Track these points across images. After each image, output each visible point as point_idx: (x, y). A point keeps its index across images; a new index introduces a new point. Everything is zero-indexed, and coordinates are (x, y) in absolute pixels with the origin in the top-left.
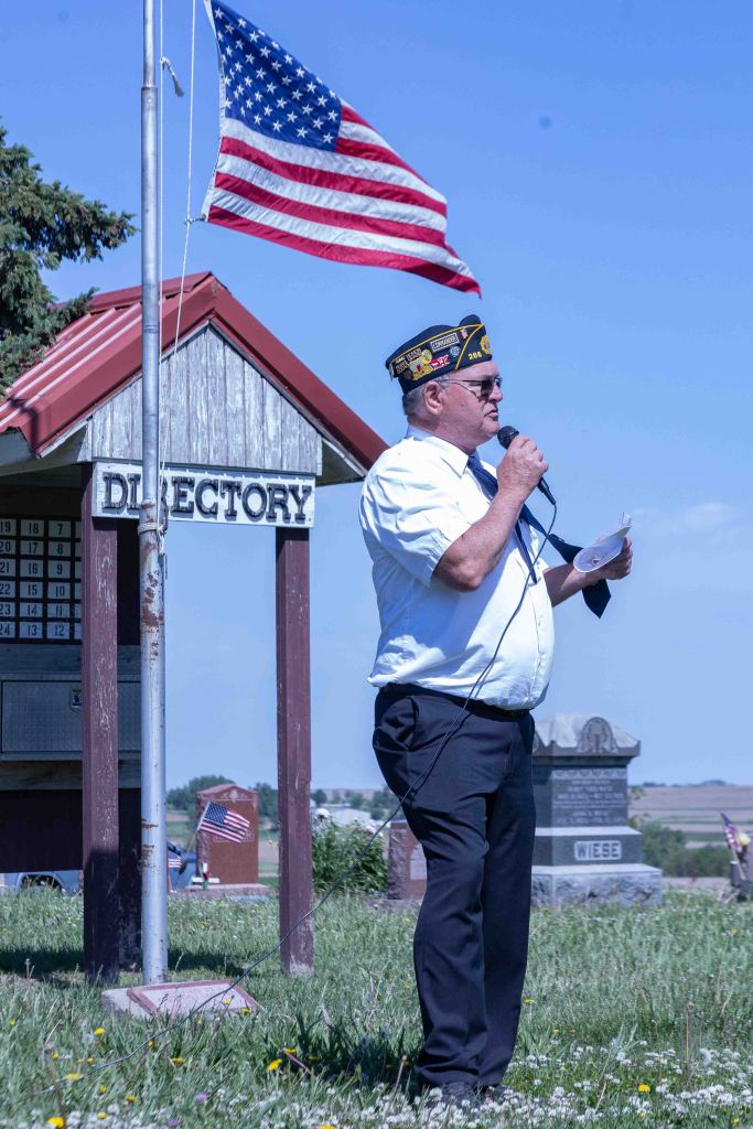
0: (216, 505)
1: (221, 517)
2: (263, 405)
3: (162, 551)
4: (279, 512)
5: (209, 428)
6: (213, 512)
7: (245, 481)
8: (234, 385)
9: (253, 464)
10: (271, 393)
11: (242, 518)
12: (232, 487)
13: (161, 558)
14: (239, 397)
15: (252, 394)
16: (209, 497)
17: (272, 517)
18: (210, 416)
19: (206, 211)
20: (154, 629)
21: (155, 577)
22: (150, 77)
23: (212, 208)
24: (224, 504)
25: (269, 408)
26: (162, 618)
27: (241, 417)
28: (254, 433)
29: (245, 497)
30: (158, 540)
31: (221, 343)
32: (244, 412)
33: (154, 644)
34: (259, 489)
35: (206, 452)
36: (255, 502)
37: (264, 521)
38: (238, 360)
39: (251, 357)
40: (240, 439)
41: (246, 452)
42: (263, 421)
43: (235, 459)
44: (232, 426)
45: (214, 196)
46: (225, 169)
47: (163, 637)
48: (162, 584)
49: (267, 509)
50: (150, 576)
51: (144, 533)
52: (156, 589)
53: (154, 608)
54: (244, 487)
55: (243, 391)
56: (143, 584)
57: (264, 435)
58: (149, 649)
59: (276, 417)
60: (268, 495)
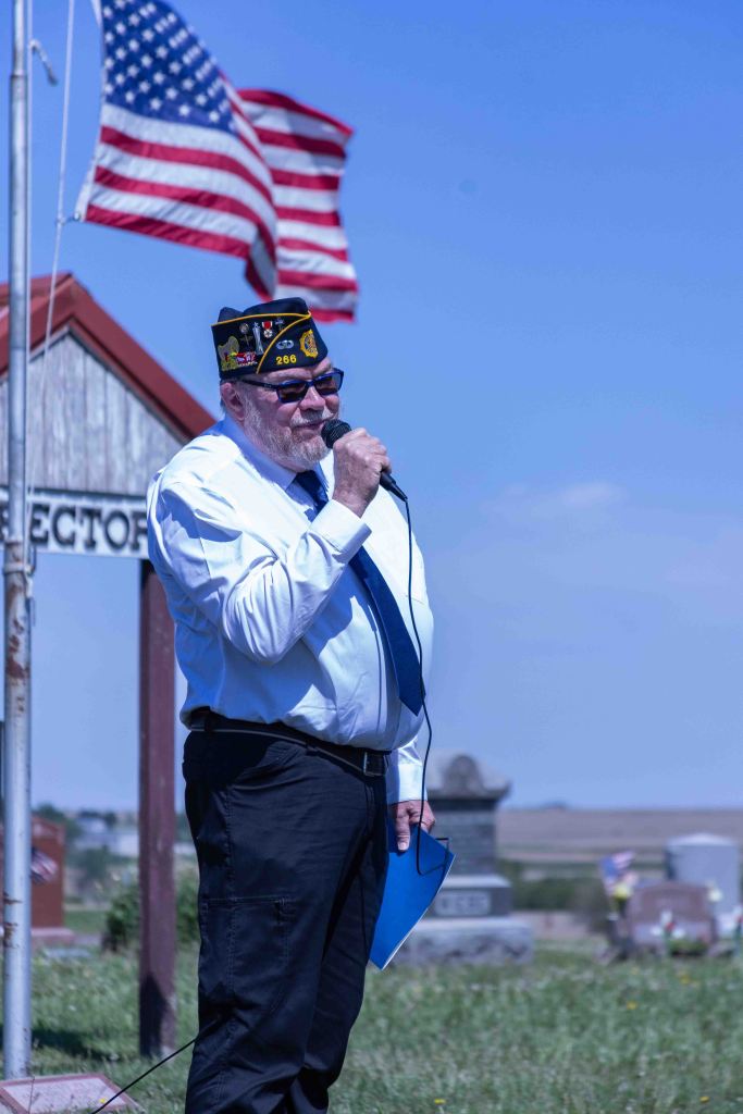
0: (73, 535)
1: (80, 547)
2: (127, 421)
3: (30, 593)
4: (144, 541)
5: (67, 448)
6: (71, 542)
7: (107, 507)
8: (95, 399)
9: (116, 487)
10: (137, 409)
11: (103, 548)
12: (92, 514)
13: (28, 602)
14: (100, 414)
15: (115, 409)
16: (67, 526)
17: (136, 546)
18: (68, 434)
19: (81, 209)
20: (20, 682)
21: (21, 623)
22: (20, 63)
23: (90, 207)
24: (82, 533)
25: (134, 425)
26: (28, 669)
27: (102, 436)
28: (117, 454)
29: (106, 525)
30: (25, 582)
31: (80, 352)
32: (106, 429)
33: (20, 699)
34: (122, 516)
35: (63, 474)
36: (117, 530)
37: (126, 552)
38: (99, 371)
39: (114, 367)
40: (101, 460)
41: (109, 475)
42: (127, 439)
43: (96, 481)
44: (93, 444)
45: (88, 191)
46: (105, 163)
47: (29, 691)
48: (29, 632)
49: (131, 538)
50: (16, 623)
51: (7, 574)
52: (22, 638)
53: (19, 658)
54: (105, 514)
55: (105, 407)
56: (7, 630)
57: (128, 456)
58: (14, 704)
59: (141, 435)
60: (131, 523)
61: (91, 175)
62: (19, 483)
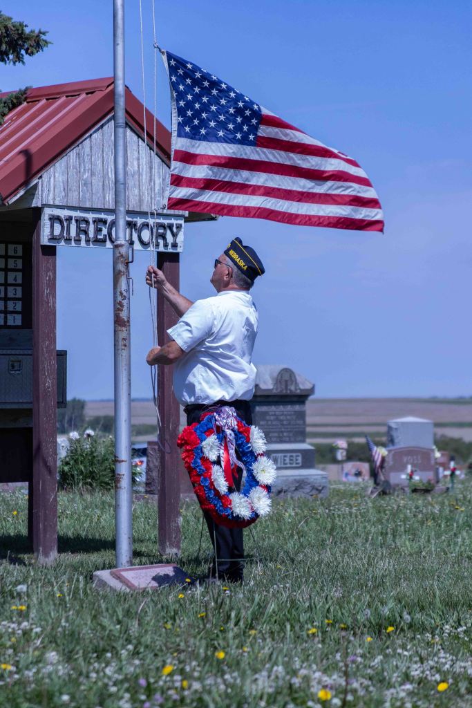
2: (151, 168)
3: (129, 276)
4: (161, 242)
7: (140, 221)
8: (132, 155)
9: (145, 209)
10: (156, 160)
11: (137, 246)
12: (131, 225)
13: (129, 280)
14: (136, 163)
15: (144, 161)
17: (157, 245)
20: (124, 329)
21: (125, 294)
25: (155, 171)
26: (128, 321)
27: (137, 177)
28: (145, 188)
29: (139, 232)
30: (128, 267)
32: (139, 173)
33: (124, 339)
34: (148, 226)
36: (146, 235)
37: (151, 248)
38: (135, 138)
40: (136, 192)
41: (141, 201)
42: (151, 179)
44: (131, 182)
47: (129, 334)
48: (129, 299)
49: (154, 240)
50: (121, 293)
52: (125, 302)
53: (123, 315)
54: (139, 225)
55: (138, 159)
56: (115, 297)
57: (152, 189)
58: (121, 343)
59: (159, 178)
60: (155, 230)
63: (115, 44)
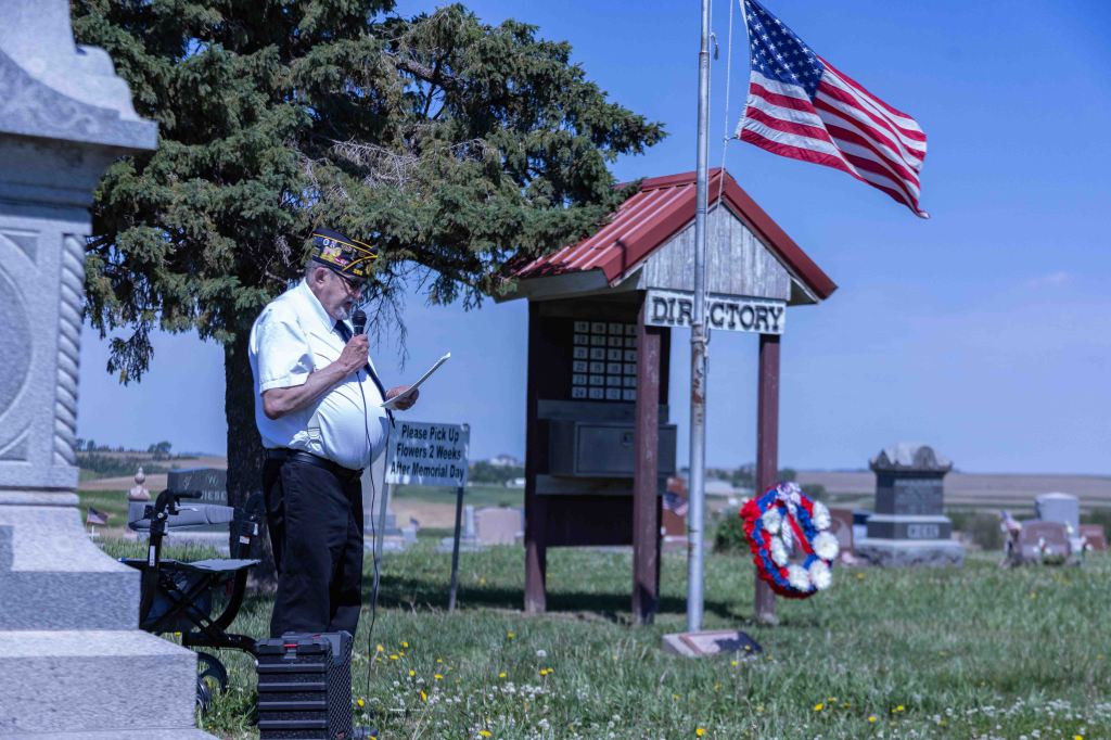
0: (722, 319)
1: (726, 327)
2: (754, 254)
3: (706, 355)
4: (762, 324)
5: (719, 269)
6: (720, 324)
7: (741, 304)
8: (736, 241)
9: (747, 293)
10: (759, 247)
11: (739, 327)
12: (733, 307)
13: (705, 359)
14: (739, 250)
15: (747, 247)
16: (718, 314)
17: (758, 327)
18: (720, 261)
19: (738, 132)
20: (699, 405)
21: (701, 371)
22: (705, 46)
23: (744, 130)
24: (727, 318)
25: (758, 256)
26: (704, 398)
27: (739, 262)
28: (748, 272)
29: (741, 314)
30: (703, 348)
31: (728, 214)
32: (742, 259)
33: (699, 415)
34: (750, 309)
35: (717, 285)
36: (747, 317)
37: (752, 330)
38: (739, 225)
39: (747, 223)
40: (739, 276)
41: (743, 285)
42: (753, 265)
43: (736, 290)
44: (734, 267)
45: (744, 122)
46: (753, 105)
47: (704, 410)
48: (705, 377)
49: (755, 322)
50: (698, 371)
51: (693, 343)
52: (701, 380)
53: (699, 392)
54: (741, 307)
55: (742, 246)
56: (692, 375)
57: (754, 274)
58: (696, 418)
59: (762, 262)
60: (755, 313)
61: (745, 112)
62: (701, 291)
63: (699, 133)
